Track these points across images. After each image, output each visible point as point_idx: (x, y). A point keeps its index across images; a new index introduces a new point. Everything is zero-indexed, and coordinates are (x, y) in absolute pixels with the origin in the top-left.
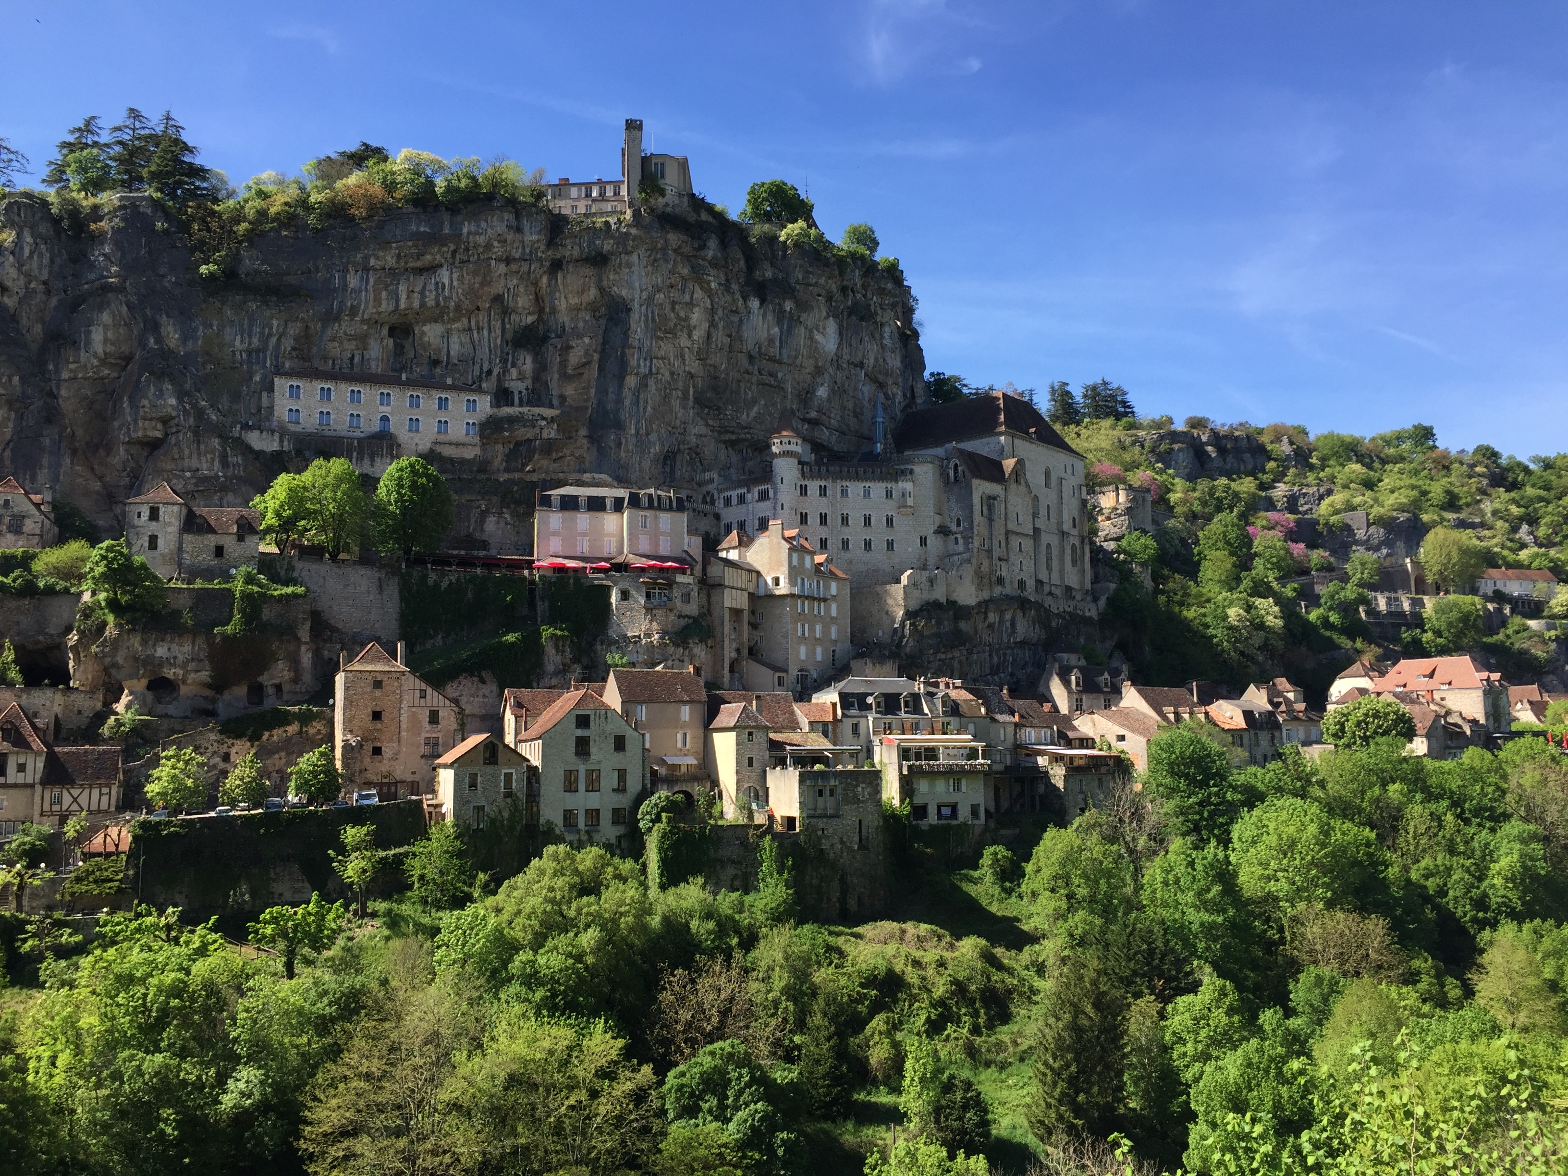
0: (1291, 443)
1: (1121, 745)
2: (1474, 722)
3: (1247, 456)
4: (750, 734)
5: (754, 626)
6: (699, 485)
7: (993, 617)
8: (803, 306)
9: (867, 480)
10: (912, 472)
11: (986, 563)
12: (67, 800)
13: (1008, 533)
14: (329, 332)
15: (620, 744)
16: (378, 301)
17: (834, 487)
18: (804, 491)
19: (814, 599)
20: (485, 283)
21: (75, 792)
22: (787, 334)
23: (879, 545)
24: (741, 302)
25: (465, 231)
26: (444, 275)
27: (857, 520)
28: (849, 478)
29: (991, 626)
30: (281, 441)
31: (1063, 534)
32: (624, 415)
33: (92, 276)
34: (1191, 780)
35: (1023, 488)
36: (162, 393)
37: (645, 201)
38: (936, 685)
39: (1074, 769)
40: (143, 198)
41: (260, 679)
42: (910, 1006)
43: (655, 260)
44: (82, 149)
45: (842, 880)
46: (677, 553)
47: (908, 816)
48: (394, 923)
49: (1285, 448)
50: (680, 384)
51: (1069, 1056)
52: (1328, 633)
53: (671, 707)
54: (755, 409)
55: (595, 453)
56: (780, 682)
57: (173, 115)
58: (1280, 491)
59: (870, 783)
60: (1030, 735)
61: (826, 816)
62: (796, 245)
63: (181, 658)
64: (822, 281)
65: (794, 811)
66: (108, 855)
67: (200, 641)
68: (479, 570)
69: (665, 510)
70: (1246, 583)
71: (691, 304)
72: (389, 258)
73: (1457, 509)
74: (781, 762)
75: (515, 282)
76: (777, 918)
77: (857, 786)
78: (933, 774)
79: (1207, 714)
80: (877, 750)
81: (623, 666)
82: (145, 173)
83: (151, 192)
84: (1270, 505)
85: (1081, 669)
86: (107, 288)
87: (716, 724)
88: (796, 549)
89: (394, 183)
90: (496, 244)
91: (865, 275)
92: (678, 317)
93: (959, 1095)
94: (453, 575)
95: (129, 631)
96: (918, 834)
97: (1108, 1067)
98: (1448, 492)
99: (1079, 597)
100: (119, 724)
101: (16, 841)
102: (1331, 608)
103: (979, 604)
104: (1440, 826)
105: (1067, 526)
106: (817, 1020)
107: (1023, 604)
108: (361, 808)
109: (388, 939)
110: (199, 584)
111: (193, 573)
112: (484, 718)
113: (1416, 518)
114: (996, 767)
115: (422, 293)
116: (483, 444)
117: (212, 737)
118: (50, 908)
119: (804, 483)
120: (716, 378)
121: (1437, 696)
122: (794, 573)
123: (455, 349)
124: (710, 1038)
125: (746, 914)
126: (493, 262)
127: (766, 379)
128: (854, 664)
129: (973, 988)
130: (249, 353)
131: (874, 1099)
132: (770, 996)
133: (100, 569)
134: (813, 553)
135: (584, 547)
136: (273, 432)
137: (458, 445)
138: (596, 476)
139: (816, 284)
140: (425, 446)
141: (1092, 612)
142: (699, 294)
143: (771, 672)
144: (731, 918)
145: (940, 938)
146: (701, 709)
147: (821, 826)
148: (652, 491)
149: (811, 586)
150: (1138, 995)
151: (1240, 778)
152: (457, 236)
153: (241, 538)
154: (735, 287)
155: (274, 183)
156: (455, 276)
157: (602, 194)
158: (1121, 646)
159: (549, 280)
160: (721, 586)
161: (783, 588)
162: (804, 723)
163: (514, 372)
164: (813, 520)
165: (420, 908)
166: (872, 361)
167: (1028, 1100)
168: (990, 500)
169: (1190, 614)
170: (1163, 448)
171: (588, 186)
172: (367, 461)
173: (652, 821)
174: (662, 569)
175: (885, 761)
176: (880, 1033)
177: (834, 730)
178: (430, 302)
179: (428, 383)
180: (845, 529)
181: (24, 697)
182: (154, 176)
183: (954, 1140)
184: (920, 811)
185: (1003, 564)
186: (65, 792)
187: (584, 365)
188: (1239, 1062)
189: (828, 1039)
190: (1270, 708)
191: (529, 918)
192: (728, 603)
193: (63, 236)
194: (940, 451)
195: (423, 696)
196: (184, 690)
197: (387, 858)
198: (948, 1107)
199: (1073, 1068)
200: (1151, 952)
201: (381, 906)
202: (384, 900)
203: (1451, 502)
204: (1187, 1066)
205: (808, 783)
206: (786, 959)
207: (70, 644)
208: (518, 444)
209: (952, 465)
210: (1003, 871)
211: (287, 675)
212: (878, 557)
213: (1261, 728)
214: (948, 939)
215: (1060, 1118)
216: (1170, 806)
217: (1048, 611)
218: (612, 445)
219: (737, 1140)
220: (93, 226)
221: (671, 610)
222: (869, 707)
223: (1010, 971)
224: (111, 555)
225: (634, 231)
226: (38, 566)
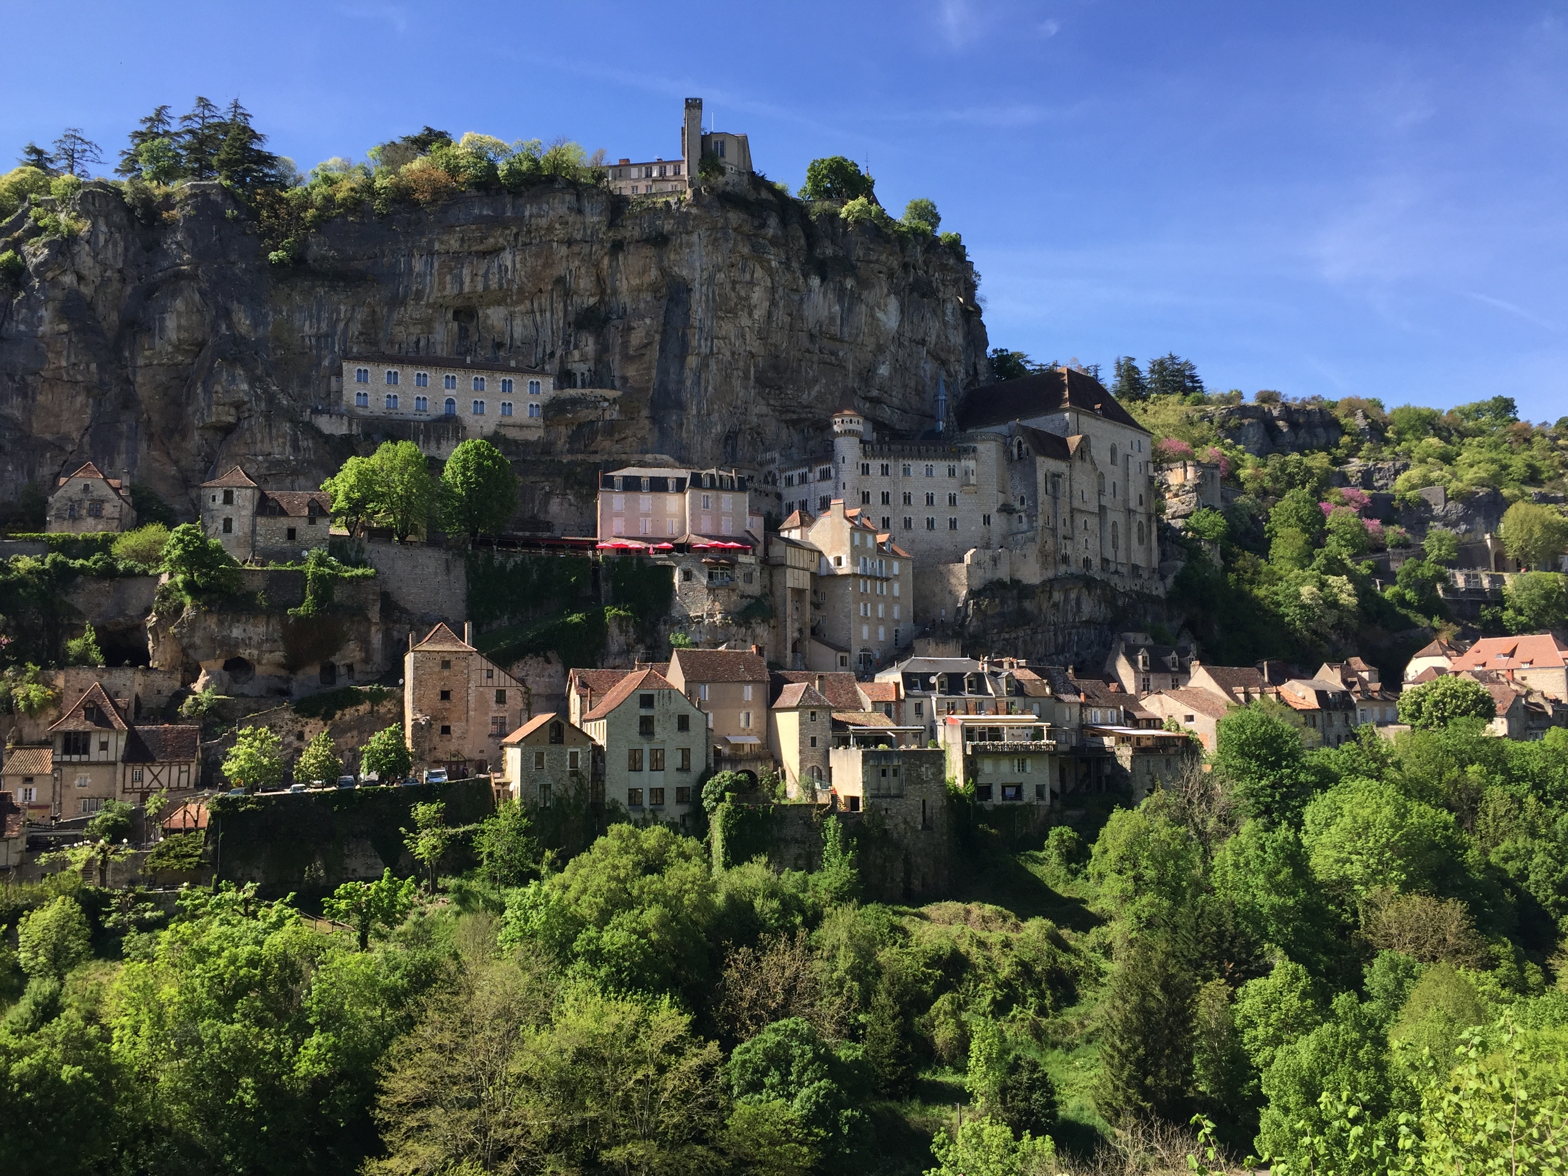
0: (1366, 417)
1: (1190, 726)
2: (1556, 702)
3: (1320, 431)
4: (813, 714)
5: (816, 606)
6: (761, 464)
7: (1057, 596)
8: (864, 284)
9: (929, 458)
10: (974, 450)
11: (1050, 541)
12: (148, 777)
13: (1072, 511)
14: (395, 316)
15: (683, 723)
16: (442, 285)
17: (896, 466)
18: (865, 470)
19: (876, 578)
20: (546, 265)
21: (155, 770)
22: (847, 313)
23: (942, 524)
24: (801, 280)
25: (527, 213)
26: (507, 258)
27: (919, 499)
28: (911, 457)
29: (1056, 605)
30: (350, 425)
31: (1130, 512)
32: (686, 396)
33: (166, 264)
34: (1263, 761)
35: (1088, 466)
36: (234, 380)
37: (706, 180)
38: (1000, 665)
39: (1141, 750)
40: (213, 186)
41: (332, 659)
42: (976, 986)
43: (716, 240)
44: (153, 139)
45: (906, 860)
46: (740, 533)
47: (972, 795)
48: (464, 899)
49: (1360, 422)
50: (741, 364)
51: (1137, 1039)
52: (1404, 612)
53: (733, 687)
54: (817, 388)
55: (656, 433)
56: (843, 662)
57: (241, 103)
58: (1355, 466)
59: (934, 764)
60: (1096, 715)
61: (889, 796)
62: (857, 221)
63: (256, 638)
64: (883, 257)
65: (858, 792)
66: (188, 831)
67: (274, 621)
68: (543, 551)
69: (726, 490)
70: (1320, 561)
71: (751, 283)
72: (452, 242)
73: (1539, 483)
74: (844, 742)
75: (577, 263)
76: (841, 897)
77: (921, 766)
78: (998, 755)
79: (1278, 694)
80: (940, 730)
81: (686, 646)
82: (214, 161)
83: (221, 180)
84: (1344, 480)
85: (1148, 649)
86: (179, 276)
87: (779, 704)
88: (858, 528)
89: (457, 167)
90: (557, 226)
91: (926, 251)
92: (740, 298)
93: (1025, 1076)
94: (519, 556)
95: (206, 612)
96: (983, 815)
97: (1176, 1050)
98: (1530, 466)
99: (1145, 575)
100: (197, 702)
101: (100, 817)
102: (1407, 586)
103: (1044, 583)
104: (1521, 808)
105: (1133, 504)
106: (882, 998)
107: (1089, 583)
108: (430, 786)
109: (458, 914)
110: (272, 566)
111: (267, 556)
112: (549, 697)
113: (1496, 493)
114: (1061, 748)
115: (486, 276)
116: (547, 426)
117: (287, 716)
118: (133, 882)
119: (866, 462)
120: (777, 357)
121: (1518, 675)
122: (856, 552)
123: (518, 332)
124: (775, 1016)
125: (810, 893)
126: (555, 245)
127: (827, 357)
128: (918, 644)
129: (1039, 969)
130: (318, 338)
131: (939, 1079)
132: (835, 975)
133: (177, 552)
134: (875, 533)
135: (647, 528)
136: (341, 416)
137: (521, 427)
138: (658, 456)
139: (877, 261)
140: (489, 428)
141: (1159, 590)
142: (759, 273)
143: (834, 652)
144: (795, 897)
145: (1005, 919)
146: (763, 689)
147: (884, 806)
148: (713, 471)
149: (873, 565)
150: (1207, 978)
151: (1314, 759)
152: (519, 219)
153: (312, 521)
154: (795, 265)
155: (340, 169)
156: (518, 259)
157: (662, 174)
158: (1190, 625)
159: (611, 262)
160: (783, 565)
161: (846, 568)
162: (867, 702)
163: (576, 354)
164: (876, 499)
165: (488, 884)
166: (934, 337)
167: (1095, 1081)
168: (1054, 478)
169: (1261, 592)
170: (1232, 423)
171: (649, 166)
172: (433, 445)
173: (716, 800)
174: (724, 550)
175: (949, 741)
176: (946, 1013)
177: (897, 710)
178: (494, 284)
179: (492, 366)
180: (907, 508)
181: (106, 676)
182: (223, 164)
183: (1020, 1120)
184: (984, 792)
185: (1068, 542)
186: (146, 770)
187: (645, 346)
188: (1312, 1047)
189: (893, 1018)
190: (1344, 688)
191: (595, 896)
192: (790, 584)
193: (137, 225)
194: (1003, 429)
195: (490, 676)
196: (259, 670)
197: (456, 835)
198: (1014, 1087)
199: (1141, 1051)
200: (1221, 935)
201: (452, 882)
202: (454, 876)
203: (1533, 477)
204: (1258, 1050)
205: (871, 762)
206: (851, 938)
207: (149, 625)
208: (580, 426)
209: (1015, 443)
210: (1069, 852)
211: (358, 655)
212: (941, 536)
213: (1335, 708)
214: (1014, 920)
215: (1128, 1100)
216: (1239, 788)
217: (1114, 590)
218: (674, 425)
219: (802, 1116)
220: (165, 215)
221: (733, 590)
222: (932, 687)
223: (1077, 953)
224: (187, 538)
225: (694, 211)
226: (117, 549)
